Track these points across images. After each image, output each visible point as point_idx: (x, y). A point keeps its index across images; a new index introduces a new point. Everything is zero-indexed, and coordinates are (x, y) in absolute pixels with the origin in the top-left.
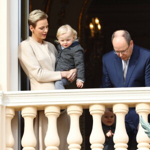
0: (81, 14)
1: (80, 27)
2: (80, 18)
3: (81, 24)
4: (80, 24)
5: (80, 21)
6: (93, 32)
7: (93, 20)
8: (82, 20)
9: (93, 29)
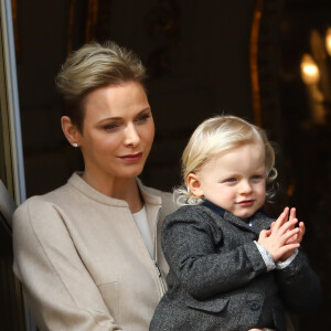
0: (258, 15)
1: (255, 77)
2: (255, 33)
3: (261, 63)
4: (254, 67)
5: (254, 49)
6: (318, 96)
7: (315, 39)
8: (262, 45)
9: (320, 84)
